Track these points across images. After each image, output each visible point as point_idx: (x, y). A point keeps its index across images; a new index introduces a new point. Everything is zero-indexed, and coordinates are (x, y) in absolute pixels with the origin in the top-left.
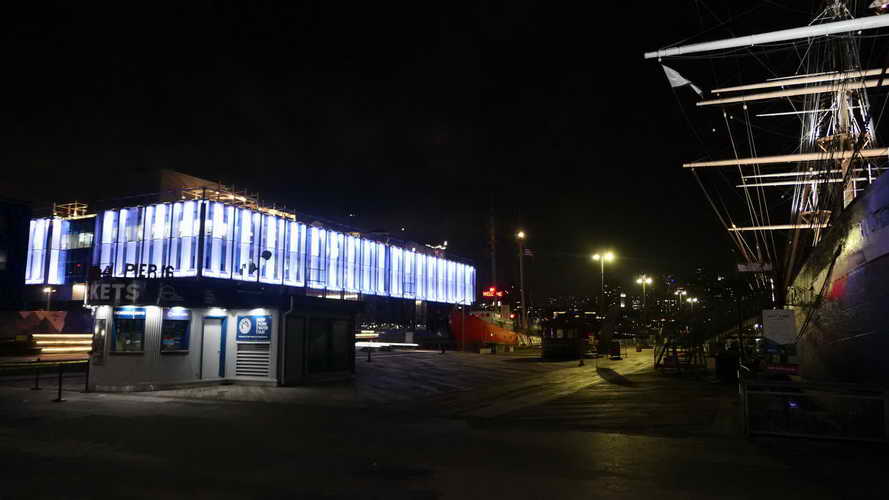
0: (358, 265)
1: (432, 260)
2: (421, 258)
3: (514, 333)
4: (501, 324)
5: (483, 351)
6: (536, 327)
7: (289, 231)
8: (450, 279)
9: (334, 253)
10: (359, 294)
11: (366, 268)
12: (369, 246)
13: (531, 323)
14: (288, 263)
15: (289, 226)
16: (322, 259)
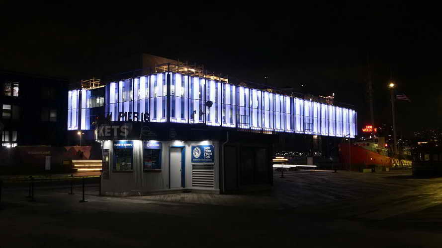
0: (271, 112)
1: (324, 107)
2: (316, 105)
3: (388, 158)
4: (379, 151)
5: (365, 170)
6: (405, 153)
7: (224, 90)
8: (338, 119)
9: (255, 103)
10: (273, 132)
11: (278, 114)
12: (279, 98)
13: (401, 150)
14: (225, 111)
15: (224, 87)
16: (247, 108)
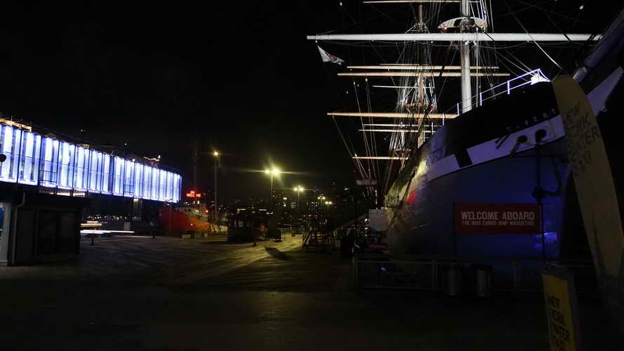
1: (148, 169)
2: (139, 167)
3: (208, 224)
4: (199, 217)
6: (224, 219)
7: (25, 139)
8: (162, 183)
9: (65, 159)
10: (87, 193)
12: (97, 156)
14: (23, 165)
15: (25, 135)
